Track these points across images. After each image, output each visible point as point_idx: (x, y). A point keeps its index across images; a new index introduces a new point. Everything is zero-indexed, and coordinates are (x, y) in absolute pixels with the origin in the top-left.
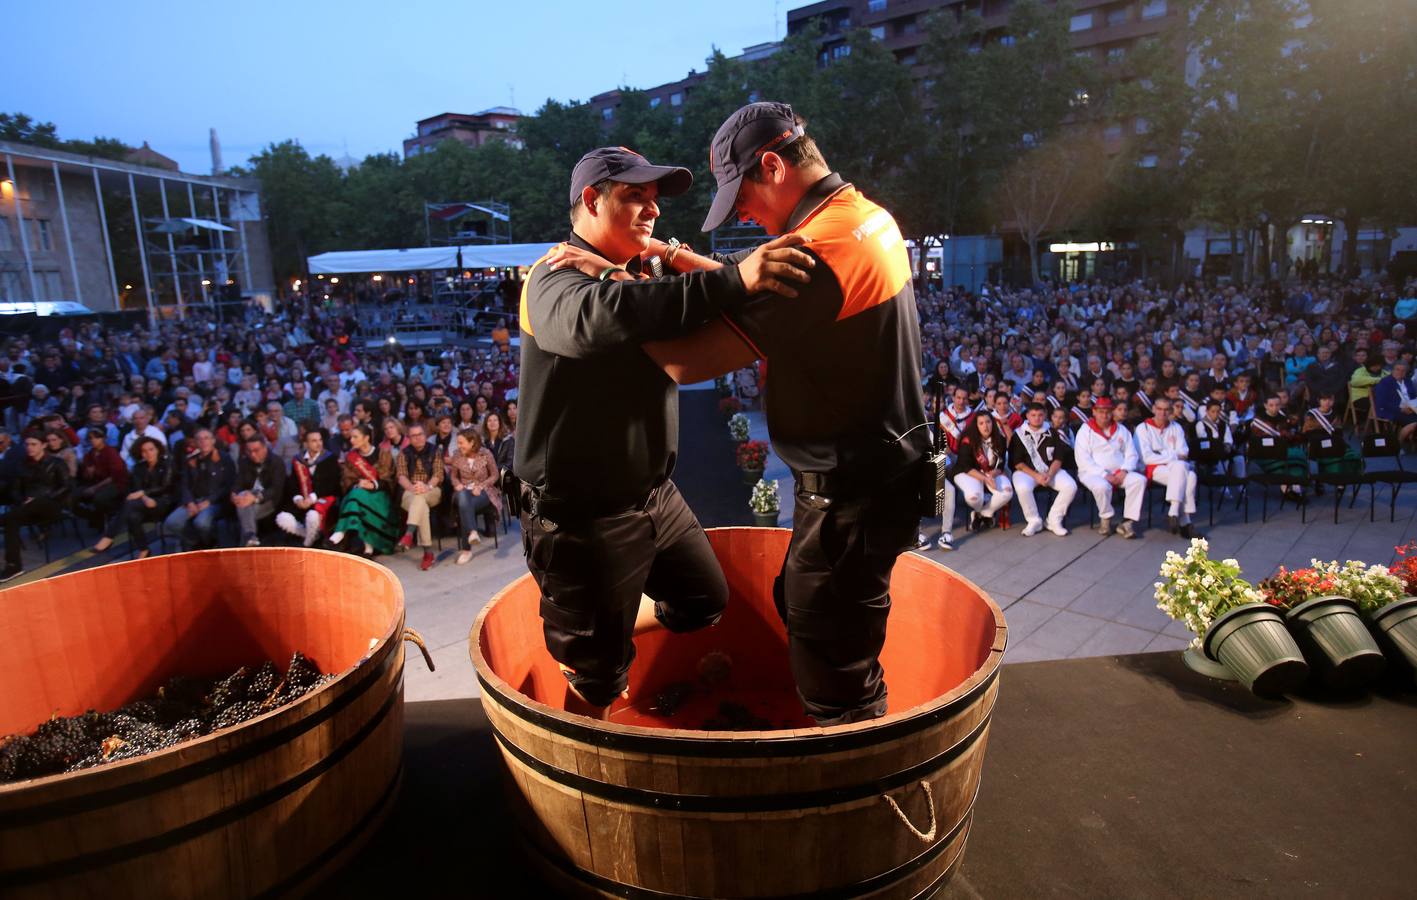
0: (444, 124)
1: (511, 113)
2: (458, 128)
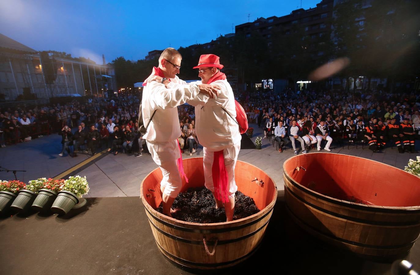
0: (155, 53)
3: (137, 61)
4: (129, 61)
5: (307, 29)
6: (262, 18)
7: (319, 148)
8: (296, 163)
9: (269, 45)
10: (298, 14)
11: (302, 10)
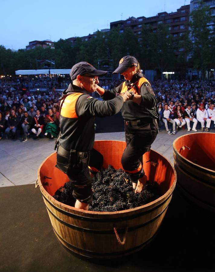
0: (35, 43)
1: (50, 41)
2: (38, 44)
3: (17, 50)
4: (9, 50)
5: (170, 29)
6: (132, 17)
7: (189, 128)
8: (182, 143)
9: (139, 40)
10: (163, 16)
11: (165, 13)
